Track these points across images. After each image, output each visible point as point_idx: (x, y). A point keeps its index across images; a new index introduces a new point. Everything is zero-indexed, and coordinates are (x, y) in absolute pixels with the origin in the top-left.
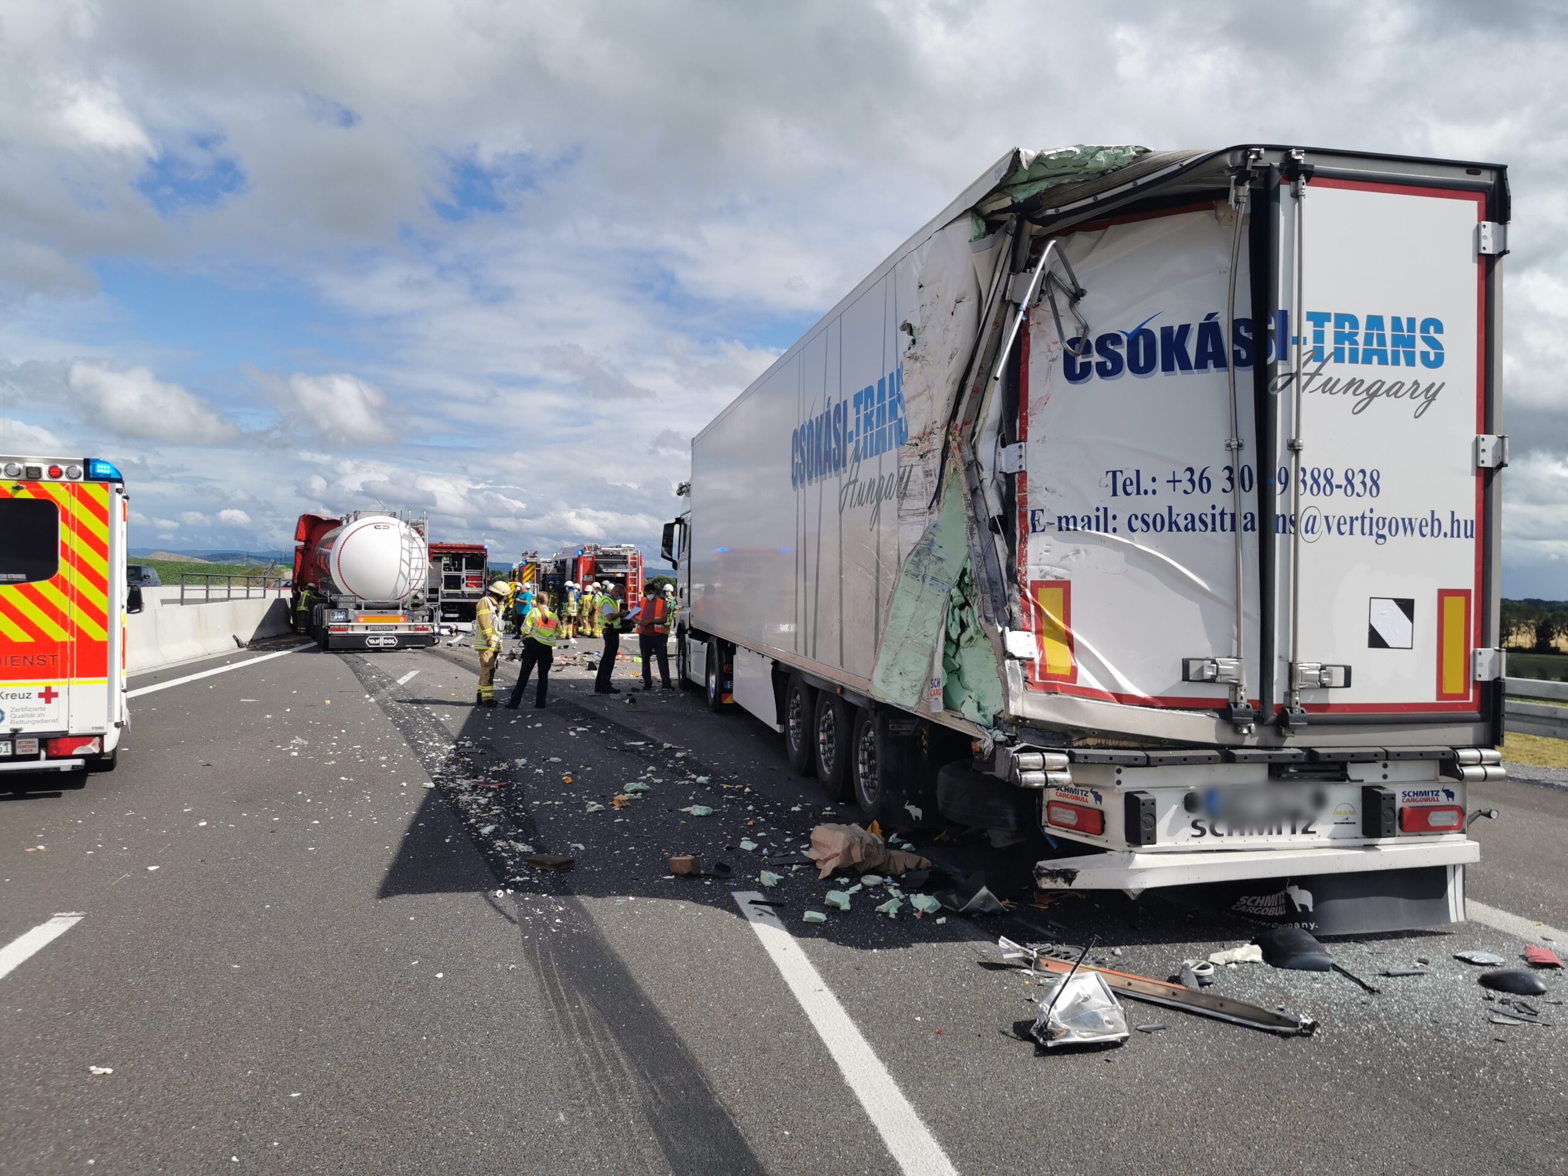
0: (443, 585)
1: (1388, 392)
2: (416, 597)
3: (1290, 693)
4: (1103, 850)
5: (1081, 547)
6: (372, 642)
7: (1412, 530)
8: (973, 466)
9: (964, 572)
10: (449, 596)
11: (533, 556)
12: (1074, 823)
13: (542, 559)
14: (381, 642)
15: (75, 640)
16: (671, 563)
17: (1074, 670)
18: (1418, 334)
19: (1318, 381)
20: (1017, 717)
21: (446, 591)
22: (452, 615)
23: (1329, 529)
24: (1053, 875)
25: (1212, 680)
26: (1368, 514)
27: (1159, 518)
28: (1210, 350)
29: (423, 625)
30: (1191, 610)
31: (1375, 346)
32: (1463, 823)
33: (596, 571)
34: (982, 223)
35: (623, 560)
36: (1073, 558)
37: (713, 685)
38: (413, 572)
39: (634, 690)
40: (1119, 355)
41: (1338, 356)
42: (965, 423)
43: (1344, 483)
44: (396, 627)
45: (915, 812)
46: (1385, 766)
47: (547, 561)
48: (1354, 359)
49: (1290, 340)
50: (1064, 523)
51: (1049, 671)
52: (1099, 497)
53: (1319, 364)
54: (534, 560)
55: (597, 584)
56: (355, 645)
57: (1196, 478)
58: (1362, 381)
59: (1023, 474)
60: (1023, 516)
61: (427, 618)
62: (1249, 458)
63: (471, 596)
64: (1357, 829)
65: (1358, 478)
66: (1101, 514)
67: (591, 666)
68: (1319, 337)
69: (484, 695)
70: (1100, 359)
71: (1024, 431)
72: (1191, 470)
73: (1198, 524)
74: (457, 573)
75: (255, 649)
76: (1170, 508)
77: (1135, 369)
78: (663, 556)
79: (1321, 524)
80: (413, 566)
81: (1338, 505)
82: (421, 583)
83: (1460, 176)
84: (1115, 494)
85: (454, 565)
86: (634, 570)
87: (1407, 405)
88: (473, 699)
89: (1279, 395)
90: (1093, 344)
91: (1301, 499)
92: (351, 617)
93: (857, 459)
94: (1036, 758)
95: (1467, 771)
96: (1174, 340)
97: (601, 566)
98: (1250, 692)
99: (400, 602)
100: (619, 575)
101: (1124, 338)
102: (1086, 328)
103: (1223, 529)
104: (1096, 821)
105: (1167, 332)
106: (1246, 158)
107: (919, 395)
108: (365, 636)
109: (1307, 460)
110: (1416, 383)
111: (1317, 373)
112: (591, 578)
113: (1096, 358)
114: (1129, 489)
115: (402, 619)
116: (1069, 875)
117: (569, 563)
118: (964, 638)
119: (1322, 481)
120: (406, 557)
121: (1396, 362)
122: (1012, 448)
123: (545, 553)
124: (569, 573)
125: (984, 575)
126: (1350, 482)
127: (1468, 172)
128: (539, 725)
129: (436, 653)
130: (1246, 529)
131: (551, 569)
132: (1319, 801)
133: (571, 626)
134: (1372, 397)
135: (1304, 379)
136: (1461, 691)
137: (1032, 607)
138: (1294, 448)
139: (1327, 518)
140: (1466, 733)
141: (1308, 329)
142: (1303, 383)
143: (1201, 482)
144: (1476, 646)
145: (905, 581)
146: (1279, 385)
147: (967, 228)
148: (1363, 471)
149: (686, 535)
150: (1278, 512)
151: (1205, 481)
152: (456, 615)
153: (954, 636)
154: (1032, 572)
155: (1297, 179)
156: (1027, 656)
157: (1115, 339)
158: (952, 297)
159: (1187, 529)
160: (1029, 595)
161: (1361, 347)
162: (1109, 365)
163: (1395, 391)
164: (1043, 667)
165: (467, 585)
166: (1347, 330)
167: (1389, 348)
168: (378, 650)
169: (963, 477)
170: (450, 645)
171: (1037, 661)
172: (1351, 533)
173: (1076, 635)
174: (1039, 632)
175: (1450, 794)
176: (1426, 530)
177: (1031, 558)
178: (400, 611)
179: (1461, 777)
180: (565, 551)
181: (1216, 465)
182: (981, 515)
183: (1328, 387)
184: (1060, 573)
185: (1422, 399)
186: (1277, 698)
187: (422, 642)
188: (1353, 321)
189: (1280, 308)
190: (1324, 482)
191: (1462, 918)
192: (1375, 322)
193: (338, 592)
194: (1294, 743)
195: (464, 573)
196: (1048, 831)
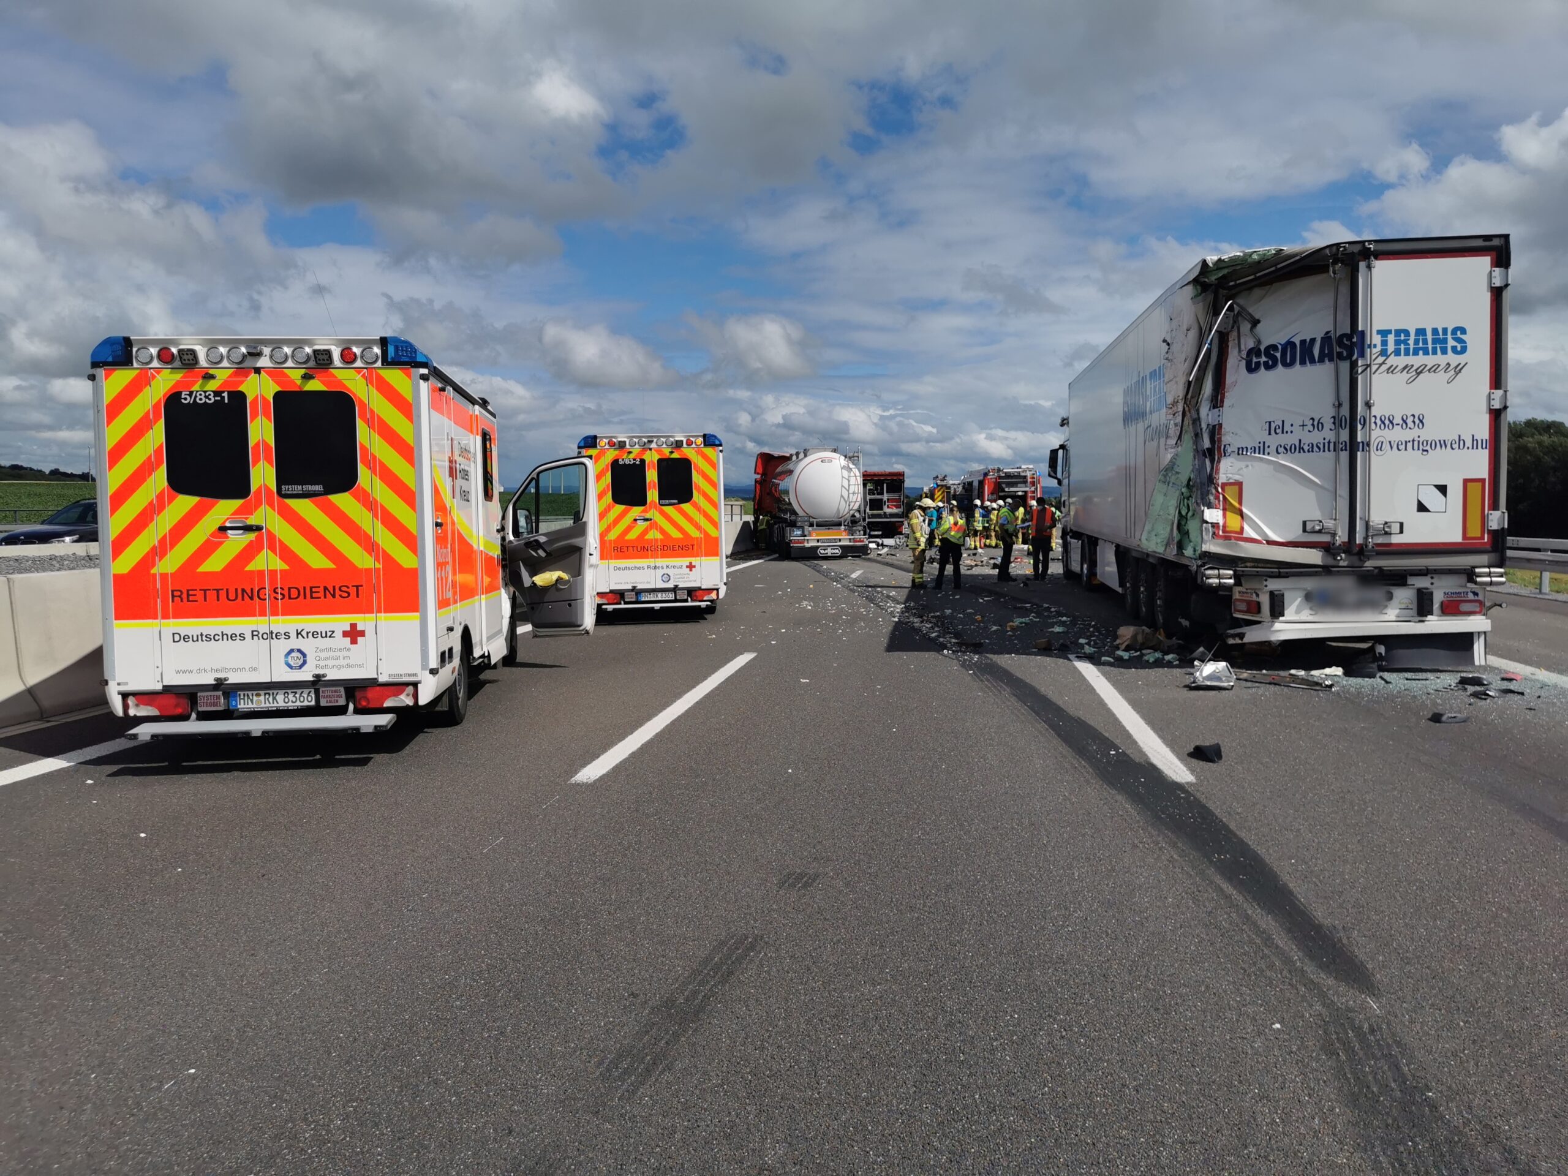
0: (868, 507)
1: (1429, 371)
2: (853, 516)
3: (1366, 538)
4: (1259, 622)
5: (1249, 463)
6: (822, 552)
7: (1446, 446)
8: (1197, 421)
9: (1190, 480)
10: (873, 516)
11: (944, 479)
12: (1245, 609)
13: (951, 482)
14: (829, 552)
15: (702, 536)
16: (1056, 481)
17: (1242, 529)
18: (1449, 336)
19: (1384, 367)
20: (1206, 552)
21: (871, 512)
22: (876, 533)
23: (1392, 448)
24: (1234, 636)
25: (1320, 532)
26: (1416, 439)
27: (1293, 447)
28: (1326, 352)
29: (861, 538)
30: (1310, 495)
31: (1421, 345)
32: (1483, 609)
33: (998, 492)
34: (1199, 288)
35: (1023, 480)
36: (1245, 470)
37: (1085, 571)
38: (851, 496)
39: (1028, 579)
40: (1276, 357)
41: (1397, 353)
42: (1192, 397)
43: (1401, 422)
44: (840, 540)
45: (1185, 623)
46: (1432, 578)
47: (955, 482)
48: (1407, 353)
49: (1366, 346)
50: (1241, 451)
51: (1228, 529)
52: (1263, 436)
53: (1384, 358)
54: (944, 483)
55: (1001, 502)
56: (810, 555)
57: (1316, 423)
58: (1412, 366)
59: (1220, 425)
60: (1219, 448)
61: (862, 532)
62: (1345, 411)
63: (892, 515)
64: (1414, 612)
65: (1411, 419)
66: (1261, 445)
67: (995, 566)
68: (1384, 343)
69: (917, 580)
70: (1265, 359)
71: (1222, 401)
72: (1313, 419)
73: (1315, 448)
74: (879, 497)
75: (735, 559)
76: (1300, 441)
77: (1286, 365)
78: (1050, 475)
79: (1386, 446)
80: (851, 491)
81: (1397, 434)
82: (857, 505)
83: (1480, 243)
84: (1270, 434)
85: (877, 489)
86: (1033, 489)
87: (1442, 377)
88: (909, 584)
89: (1360, 377)
90: (1263, 350)
91: (1372, 432)
92: (806, 533)
93: (1151, 413)
94: (1216, 572)
95: (1478, 579)
96: (1307, 346)
97: (1004, 486)
98: (1342, 537)
99: (842, 520)
100: (1020, 493)
101: (1280, 347)
102: (1259, 342)
103: (1329, 450)
104: (1257, 608)
105: (1303, 342)
106: (1338, 250)
107: (1171, 381)
108: (817, 547)
109: (1375, 411)
110: (1449, 364)
111: (1383, 363)
112: (995, 496)
113: (1264, 359)
114: (1278, 431)
115: (844, 533)
116: (1241, 636)
117: (976, 484)
118: (1190, 514)
119: (1387, 422)
120: (846, 484)
121: (1435, 352)
122: (1216, 410)
123: (954, 477)
124: (976, 493)
125: (1198, 480)
126: (1405, 422)
127: (1484, 241)
128: (958, 597)
129: (869, 560)
130: (1342, 450)
131: (960, 489)
132: (1390, 597)
133: (978, 539)
134: (1418, 374)
135: (1374, 368)
136: (1479, 535)
137: (1221, 496)
138: (1368, 405)
139: (1390, 442)
140: (1484, 559)
141: (1377, 339)
142: (1373, 370)
143: (1318, 425)
144: (1489, 510)
145: (1159, 486)
146: (1360, 371)
147: (1189, 291)
148: (1413, 416)
149: (1066, 459)
150: (1359, 440)
151: (1320, 425)
152: (880, 533)
153: (1184, 513)
154: (1222, 478)
155: (1369, 258)
156: (1215, 521)
157: (1274, 347)
158: (1185, 327)
159: (1309, 451)
160: (1220, 490)
161: (1412, 347)
162: (1270, 362)
163: (1434, 369)
164: (1224, 526)
165: (888, 507)
166: (1402, 337)
167: (1430, 346)
168: (826, 558)
169: (1191, 427)
170: (880, 555)
171: (1221, 524)
172: (1406, 449)
173: (1244, 510)
174: (1224, 510)
175: (1476, 594)
176: (1455, 446)
177: (1222, 470)
178: (843, 527)
179: (1476, 583)
180: (971, 473)
181: (1326, 413)
182: (1199, 449)
183: (1391, 370)
184: (1238, 478)
185: (1453, 372)
186: (1359, 540)
187: (857, 552)
188: (1407, 333)
189: (1360, 329)
190: (1388, 422)
191: (1483, 663)
192: (1421, 332)
193: (794, 513)
194: (1370, 564)
195: (885, 497)
196: (1234, 615)
